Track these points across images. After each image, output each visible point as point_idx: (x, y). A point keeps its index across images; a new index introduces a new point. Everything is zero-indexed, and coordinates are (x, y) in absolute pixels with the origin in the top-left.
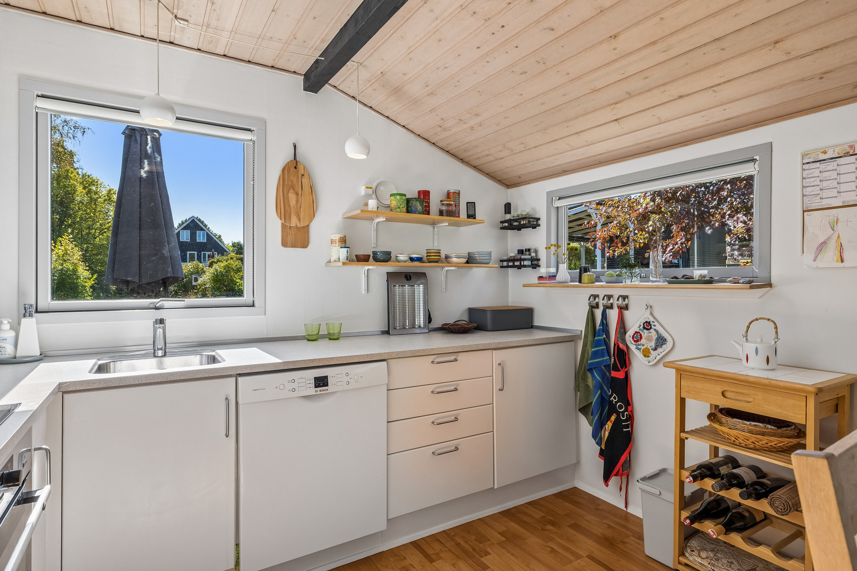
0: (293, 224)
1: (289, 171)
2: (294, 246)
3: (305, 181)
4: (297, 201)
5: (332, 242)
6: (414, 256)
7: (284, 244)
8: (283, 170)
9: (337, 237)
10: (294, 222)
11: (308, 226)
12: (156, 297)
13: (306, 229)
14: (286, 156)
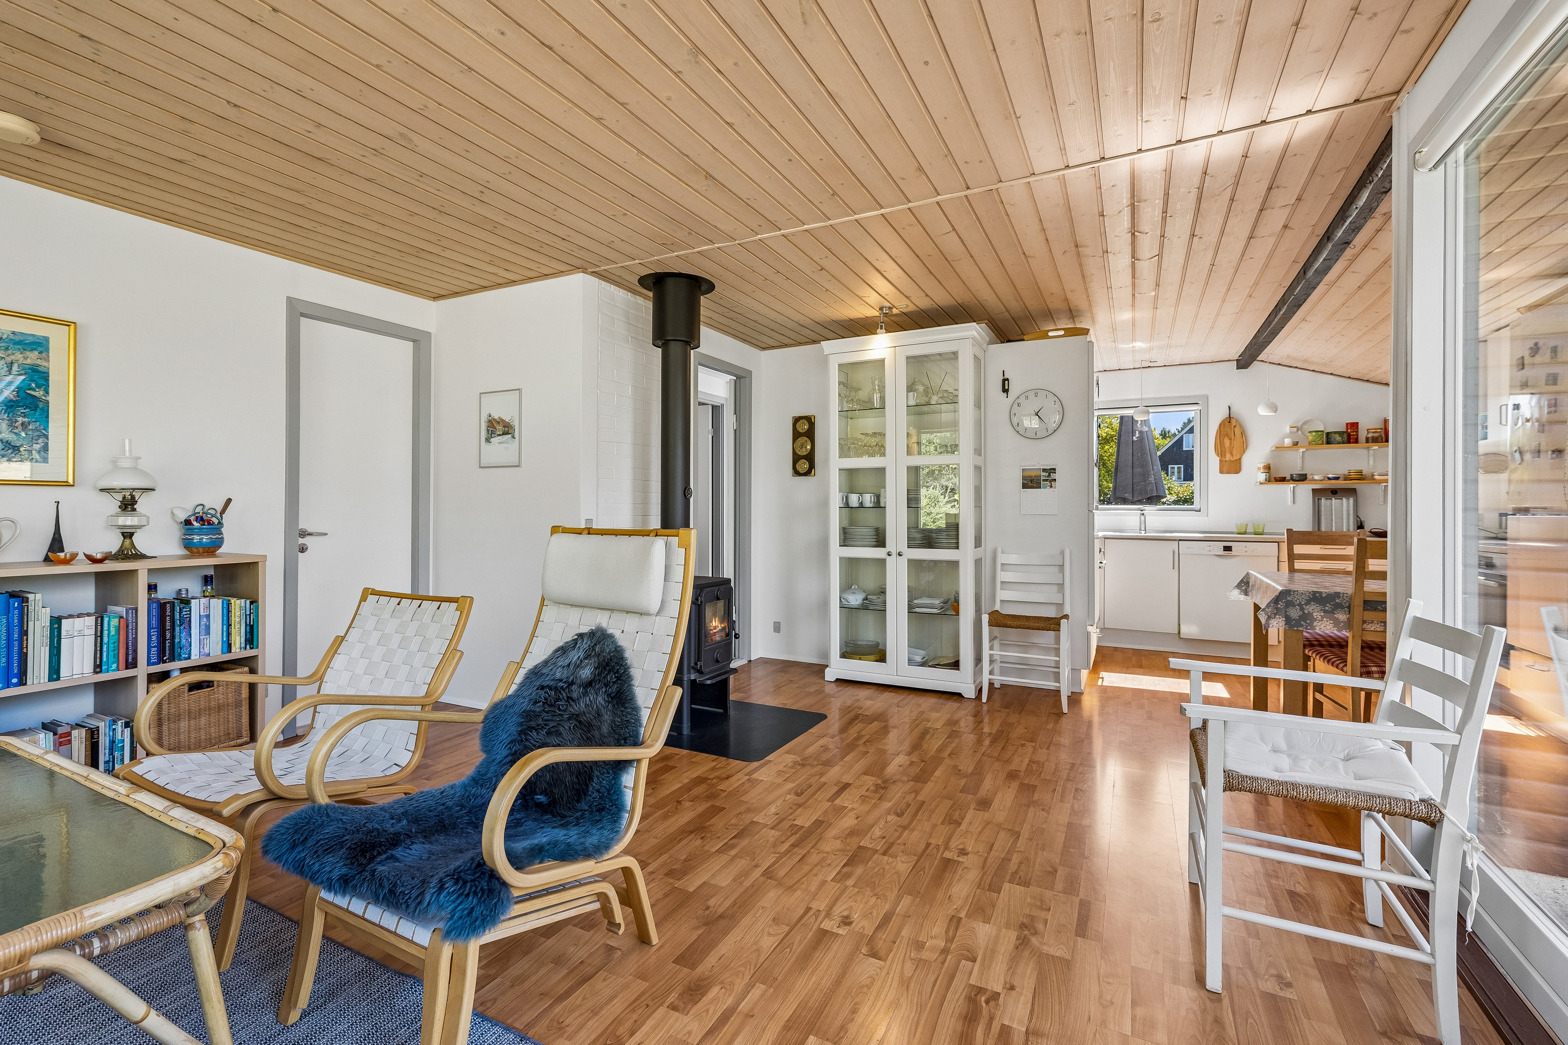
0: (1227, 459)
1: (1224, 425)
2: (1228, 473)
3: (1237, 430)
4: (1231, 444)
5: (1259, 469)
6: (1330, 476)
7: (1221, 472)
8: (1220, 425)
9: (1262, 465)
10: (1228, 457)
11: (1240, 459)
12: (1141, 504)
13: (1239, 461)
14: (1222, 414)
